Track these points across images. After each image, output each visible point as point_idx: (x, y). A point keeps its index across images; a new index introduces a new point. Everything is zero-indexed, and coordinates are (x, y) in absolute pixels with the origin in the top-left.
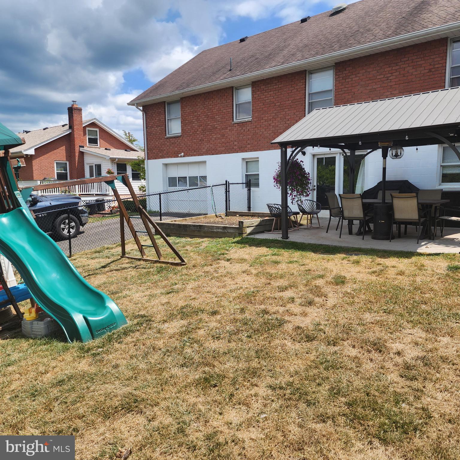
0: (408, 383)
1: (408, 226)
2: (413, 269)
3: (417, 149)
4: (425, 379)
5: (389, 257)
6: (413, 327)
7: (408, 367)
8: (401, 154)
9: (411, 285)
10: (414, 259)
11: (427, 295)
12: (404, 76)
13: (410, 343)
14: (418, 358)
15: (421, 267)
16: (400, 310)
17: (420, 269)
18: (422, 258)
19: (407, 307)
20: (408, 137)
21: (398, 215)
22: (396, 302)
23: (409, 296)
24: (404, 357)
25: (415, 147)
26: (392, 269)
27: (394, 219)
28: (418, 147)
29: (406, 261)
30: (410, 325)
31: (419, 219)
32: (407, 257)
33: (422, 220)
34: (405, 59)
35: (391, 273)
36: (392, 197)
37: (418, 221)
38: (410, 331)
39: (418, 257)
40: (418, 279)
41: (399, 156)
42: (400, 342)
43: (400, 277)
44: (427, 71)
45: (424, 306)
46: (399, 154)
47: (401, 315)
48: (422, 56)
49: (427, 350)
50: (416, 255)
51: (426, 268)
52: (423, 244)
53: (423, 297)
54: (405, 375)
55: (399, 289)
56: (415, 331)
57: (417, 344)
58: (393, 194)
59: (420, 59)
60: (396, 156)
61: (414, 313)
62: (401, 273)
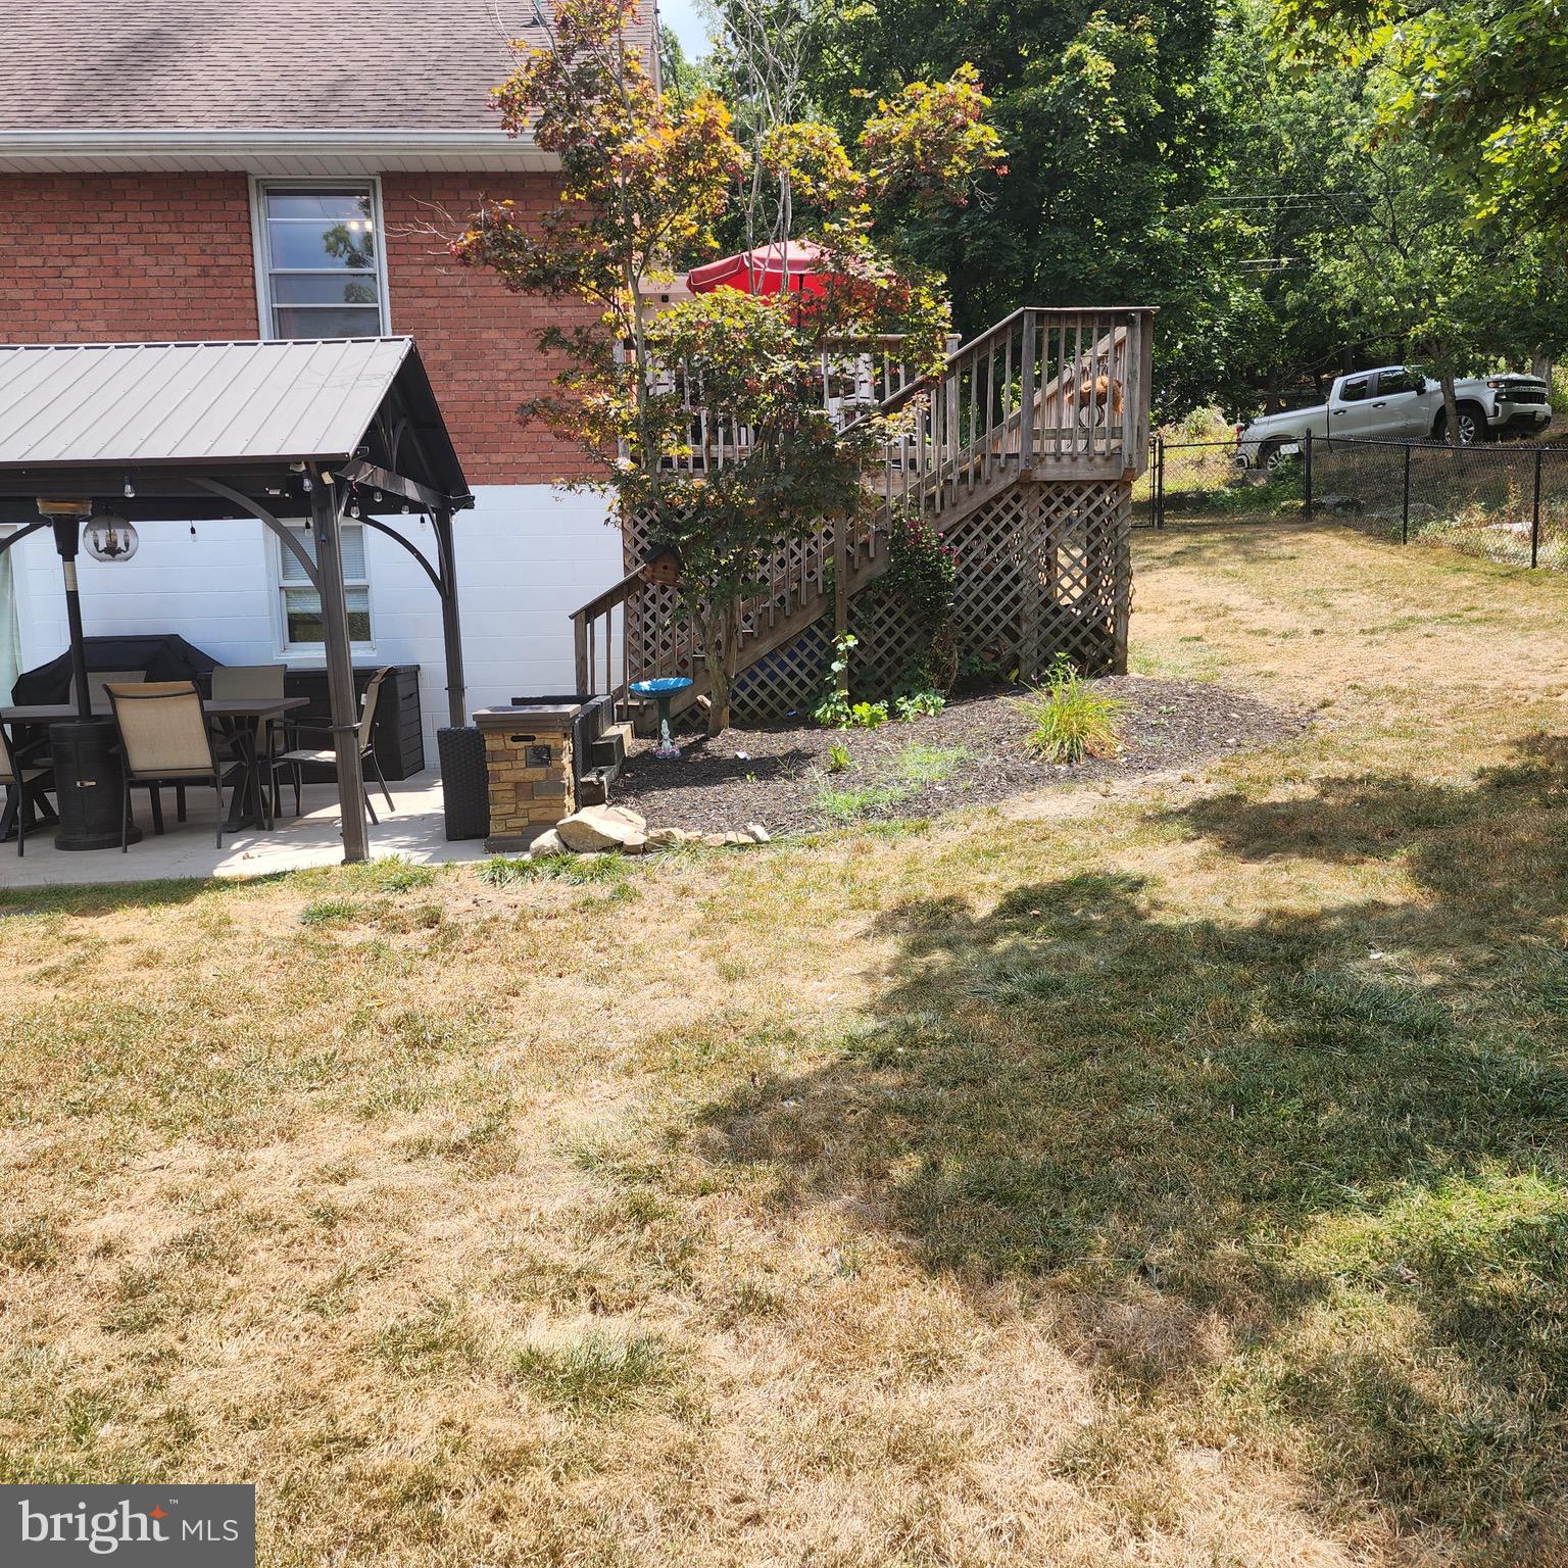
0: (129, 1346)
1: (188, 790)
2: (191, 939)
3: (193, 531)
4: (189, 1308)
5: (114, 908)
6: (169, 1142)
7: (133, 1289)
8: (127, 545)
9: (182, 994)
10: (200, 902)
11: (229, 1021)
12: (117, 275)
13: (152, 1200)
14: (175, 1244)
15: (220, 929)
16: (129, 1094)
17: (216, 936)
18: (226, 896)
19: (158, 1076)
20: (135, 489)
21: (141, 759)
22: (120, 1067)
23: (168, 1035)
24: (127, 1258)
25: (186, 525)
26: (122, 949)
27: (130, 773)
28: (197, 524)
29: (173, 913)
30: (157, 1139)
31: (215, 767)
32: (177, 901)
33: (226, 768)
34: (114, 217)
35: (115, 964)
36: (113, 697)
37: (211, 772)
38: (155, 1159)
39: (211, 896)
40: (207, 971)
41: (120, 551)
42: (119, 1208)
43: (145, 974)
44: (195, 271)
45: (216, 1059)
46: (121, 544)
47: (133, 1109)
48: (171, 217)
49: (208, 1207)
50: (209, 888)
51: (236, 927)
52: (237, 845)
53: (215, 1029)
54: (122, 1321)
55: (135, 1016)
56: (176, 1151)
57: (174, 1197)
58: (115, 686)
59: (165, 228)
60: (112, 551)
61: (181, 1089)
62: (150, 960)
